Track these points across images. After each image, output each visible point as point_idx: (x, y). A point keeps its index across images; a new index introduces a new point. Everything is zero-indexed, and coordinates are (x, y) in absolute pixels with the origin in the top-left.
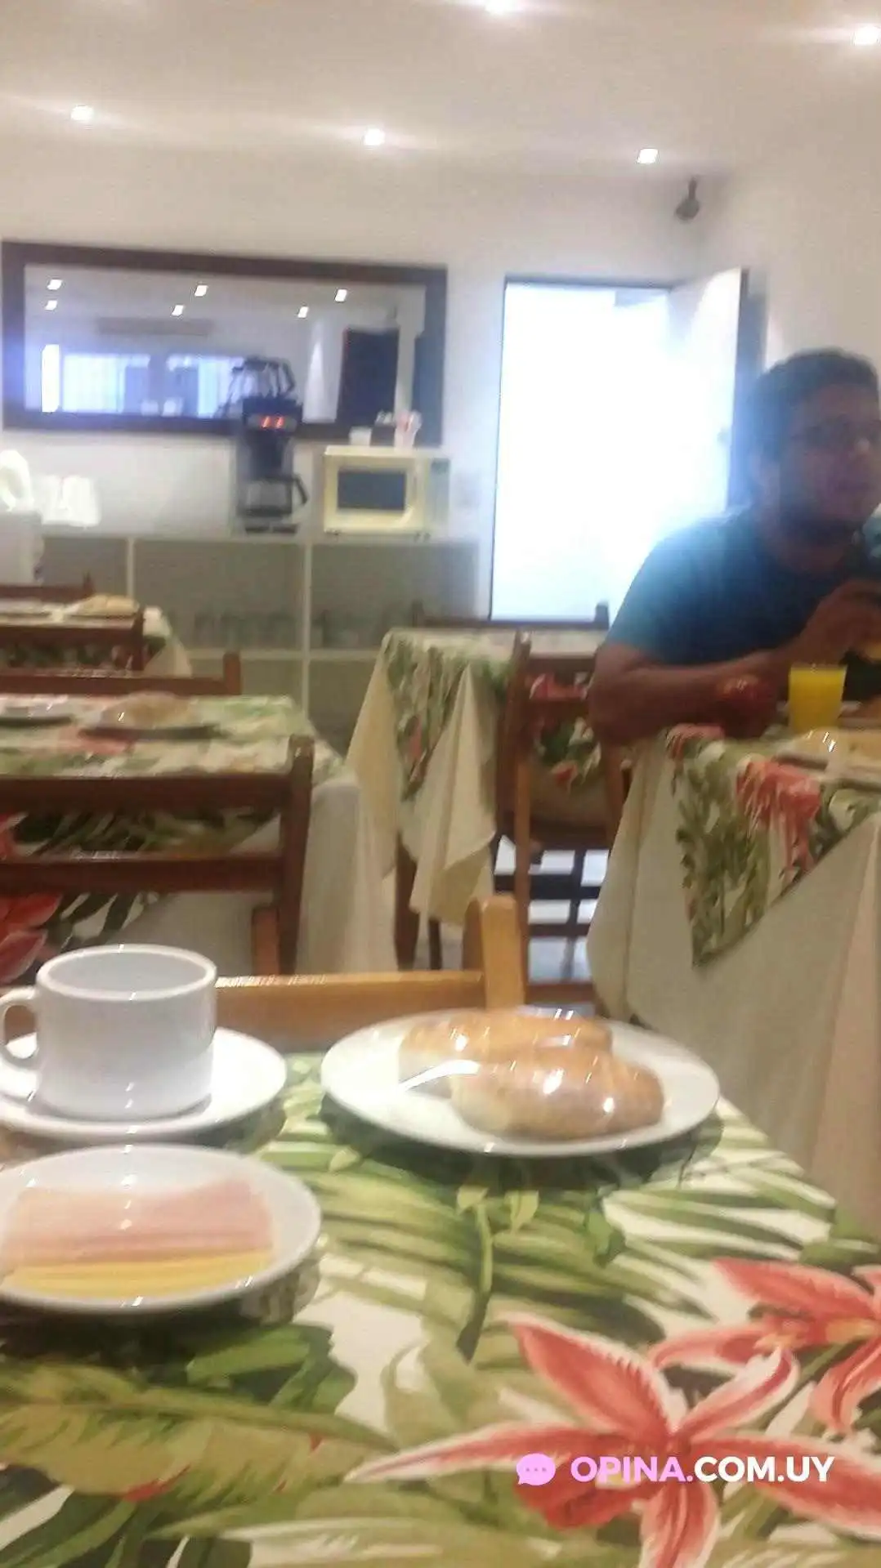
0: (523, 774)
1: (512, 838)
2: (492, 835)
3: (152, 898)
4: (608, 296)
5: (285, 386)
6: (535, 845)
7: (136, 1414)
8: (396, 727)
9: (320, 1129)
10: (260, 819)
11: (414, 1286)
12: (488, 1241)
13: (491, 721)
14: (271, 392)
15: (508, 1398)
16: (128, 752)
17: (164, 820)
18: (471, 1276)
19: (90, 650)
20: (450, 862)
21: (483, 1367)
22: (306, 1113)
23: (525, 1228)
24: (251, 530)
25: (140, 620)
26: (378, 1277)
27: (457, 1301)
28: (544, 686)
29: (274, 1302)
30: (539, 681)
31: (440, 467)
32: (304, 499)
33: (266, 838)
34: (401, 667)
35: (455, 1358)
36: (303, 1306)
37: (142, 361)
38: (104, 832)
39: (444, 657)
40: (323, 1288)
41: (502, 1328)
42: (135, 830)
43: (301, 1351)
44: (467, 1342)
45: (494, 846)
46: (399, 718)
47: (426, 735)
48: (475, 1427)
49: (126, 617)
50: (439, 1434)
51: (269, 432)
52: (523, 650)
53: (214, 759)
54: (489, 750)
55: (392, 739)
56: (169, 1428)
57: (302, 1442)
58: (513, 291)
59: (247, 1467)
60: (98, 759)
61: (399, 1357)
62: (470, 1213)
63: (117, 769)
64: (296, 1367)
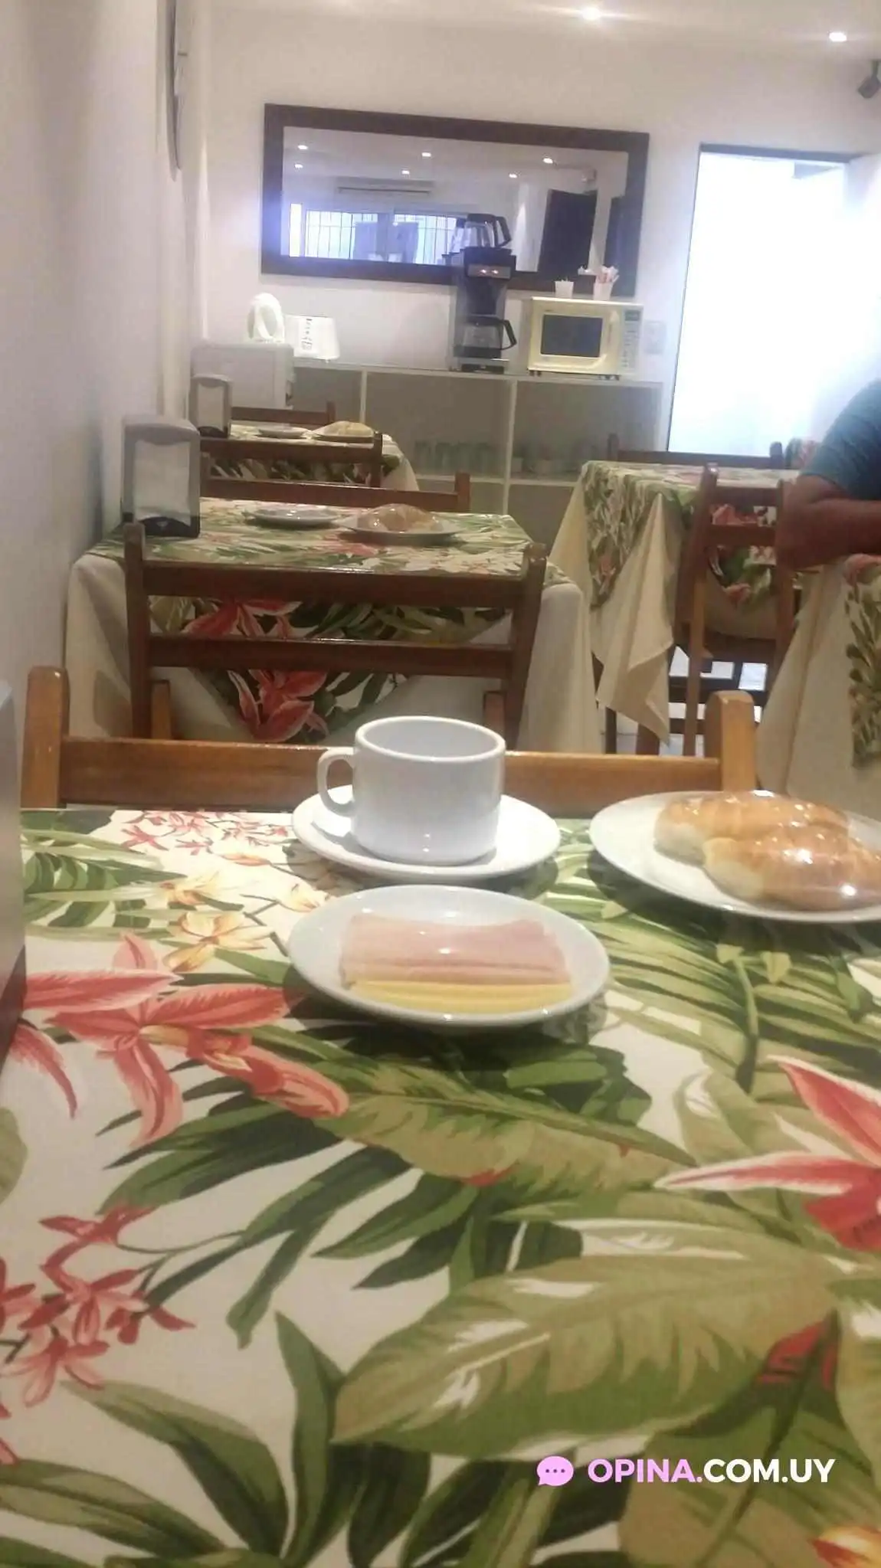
0: (701, 591)
1: (686, 650)
2: (670, 643)
3: (401, 678)
4: (789, 165)
5: (501, 240)
6: (708, 655)
7: (468, 1111)
8: (589, 543)
9: (589, 883)
10: (493, 617)
11: (692, 1025)
12: (751, 991)
13: (676, 545)
14: (488, 245)
15: (788, 1129)
16: (382, 553)
17: (413, 613)
18: (739, 1020)
19: (336, 468)
20: (632, 666)
21: (761, 1100)
22: (575, 869)
23: (781, 984)
24: (466, 368)
25: (379, 442)
26: (655, 1013)
27: (731, 1042)
28: (725, 514)
29: (570, 1027)
30: (721, 509)
31: (633, 315)
32: (513, 341)
33: (498, 634)
34: (597, 494)
35: (735, 1089)
36: (595, 1032)
37: (371, 218)
38: (362, 622)
39: (638, 485)
40: (611, 1018)
41: (775, 1068)
42: (389, 620)
43: (598, 1071)
44: (745, 1075)
45: (670, 654)
46: (593, 538)
47: (617, 552)
48: (760, 1152)
49: (368, 440)
50: (732, 1155)
51: (485, 279)
52: (710, 480)
53: (454, 563)
54: (673, 570)
55: (586, 556)
56: (497, 1125)
57: (613, 1149)
58: (707, 159)
59: (569, 1165)
60: (358, 559)
61: (687, 1082)
62: (730, 966)
63: (376, 568)
64: (598, 1084)
